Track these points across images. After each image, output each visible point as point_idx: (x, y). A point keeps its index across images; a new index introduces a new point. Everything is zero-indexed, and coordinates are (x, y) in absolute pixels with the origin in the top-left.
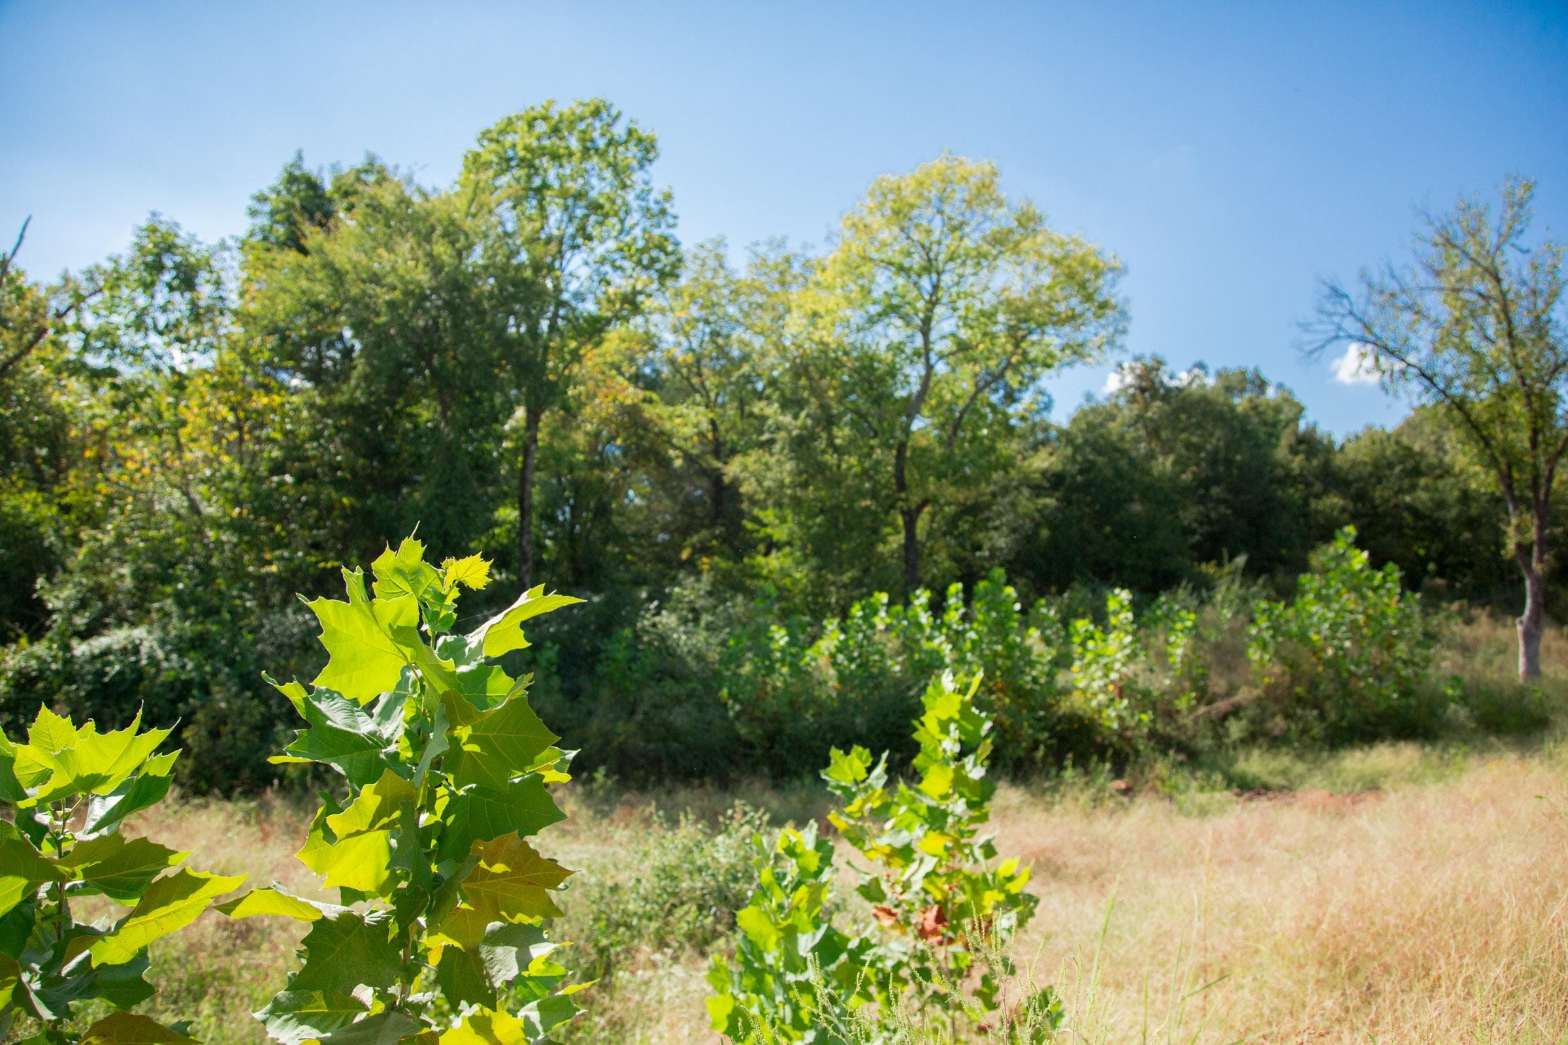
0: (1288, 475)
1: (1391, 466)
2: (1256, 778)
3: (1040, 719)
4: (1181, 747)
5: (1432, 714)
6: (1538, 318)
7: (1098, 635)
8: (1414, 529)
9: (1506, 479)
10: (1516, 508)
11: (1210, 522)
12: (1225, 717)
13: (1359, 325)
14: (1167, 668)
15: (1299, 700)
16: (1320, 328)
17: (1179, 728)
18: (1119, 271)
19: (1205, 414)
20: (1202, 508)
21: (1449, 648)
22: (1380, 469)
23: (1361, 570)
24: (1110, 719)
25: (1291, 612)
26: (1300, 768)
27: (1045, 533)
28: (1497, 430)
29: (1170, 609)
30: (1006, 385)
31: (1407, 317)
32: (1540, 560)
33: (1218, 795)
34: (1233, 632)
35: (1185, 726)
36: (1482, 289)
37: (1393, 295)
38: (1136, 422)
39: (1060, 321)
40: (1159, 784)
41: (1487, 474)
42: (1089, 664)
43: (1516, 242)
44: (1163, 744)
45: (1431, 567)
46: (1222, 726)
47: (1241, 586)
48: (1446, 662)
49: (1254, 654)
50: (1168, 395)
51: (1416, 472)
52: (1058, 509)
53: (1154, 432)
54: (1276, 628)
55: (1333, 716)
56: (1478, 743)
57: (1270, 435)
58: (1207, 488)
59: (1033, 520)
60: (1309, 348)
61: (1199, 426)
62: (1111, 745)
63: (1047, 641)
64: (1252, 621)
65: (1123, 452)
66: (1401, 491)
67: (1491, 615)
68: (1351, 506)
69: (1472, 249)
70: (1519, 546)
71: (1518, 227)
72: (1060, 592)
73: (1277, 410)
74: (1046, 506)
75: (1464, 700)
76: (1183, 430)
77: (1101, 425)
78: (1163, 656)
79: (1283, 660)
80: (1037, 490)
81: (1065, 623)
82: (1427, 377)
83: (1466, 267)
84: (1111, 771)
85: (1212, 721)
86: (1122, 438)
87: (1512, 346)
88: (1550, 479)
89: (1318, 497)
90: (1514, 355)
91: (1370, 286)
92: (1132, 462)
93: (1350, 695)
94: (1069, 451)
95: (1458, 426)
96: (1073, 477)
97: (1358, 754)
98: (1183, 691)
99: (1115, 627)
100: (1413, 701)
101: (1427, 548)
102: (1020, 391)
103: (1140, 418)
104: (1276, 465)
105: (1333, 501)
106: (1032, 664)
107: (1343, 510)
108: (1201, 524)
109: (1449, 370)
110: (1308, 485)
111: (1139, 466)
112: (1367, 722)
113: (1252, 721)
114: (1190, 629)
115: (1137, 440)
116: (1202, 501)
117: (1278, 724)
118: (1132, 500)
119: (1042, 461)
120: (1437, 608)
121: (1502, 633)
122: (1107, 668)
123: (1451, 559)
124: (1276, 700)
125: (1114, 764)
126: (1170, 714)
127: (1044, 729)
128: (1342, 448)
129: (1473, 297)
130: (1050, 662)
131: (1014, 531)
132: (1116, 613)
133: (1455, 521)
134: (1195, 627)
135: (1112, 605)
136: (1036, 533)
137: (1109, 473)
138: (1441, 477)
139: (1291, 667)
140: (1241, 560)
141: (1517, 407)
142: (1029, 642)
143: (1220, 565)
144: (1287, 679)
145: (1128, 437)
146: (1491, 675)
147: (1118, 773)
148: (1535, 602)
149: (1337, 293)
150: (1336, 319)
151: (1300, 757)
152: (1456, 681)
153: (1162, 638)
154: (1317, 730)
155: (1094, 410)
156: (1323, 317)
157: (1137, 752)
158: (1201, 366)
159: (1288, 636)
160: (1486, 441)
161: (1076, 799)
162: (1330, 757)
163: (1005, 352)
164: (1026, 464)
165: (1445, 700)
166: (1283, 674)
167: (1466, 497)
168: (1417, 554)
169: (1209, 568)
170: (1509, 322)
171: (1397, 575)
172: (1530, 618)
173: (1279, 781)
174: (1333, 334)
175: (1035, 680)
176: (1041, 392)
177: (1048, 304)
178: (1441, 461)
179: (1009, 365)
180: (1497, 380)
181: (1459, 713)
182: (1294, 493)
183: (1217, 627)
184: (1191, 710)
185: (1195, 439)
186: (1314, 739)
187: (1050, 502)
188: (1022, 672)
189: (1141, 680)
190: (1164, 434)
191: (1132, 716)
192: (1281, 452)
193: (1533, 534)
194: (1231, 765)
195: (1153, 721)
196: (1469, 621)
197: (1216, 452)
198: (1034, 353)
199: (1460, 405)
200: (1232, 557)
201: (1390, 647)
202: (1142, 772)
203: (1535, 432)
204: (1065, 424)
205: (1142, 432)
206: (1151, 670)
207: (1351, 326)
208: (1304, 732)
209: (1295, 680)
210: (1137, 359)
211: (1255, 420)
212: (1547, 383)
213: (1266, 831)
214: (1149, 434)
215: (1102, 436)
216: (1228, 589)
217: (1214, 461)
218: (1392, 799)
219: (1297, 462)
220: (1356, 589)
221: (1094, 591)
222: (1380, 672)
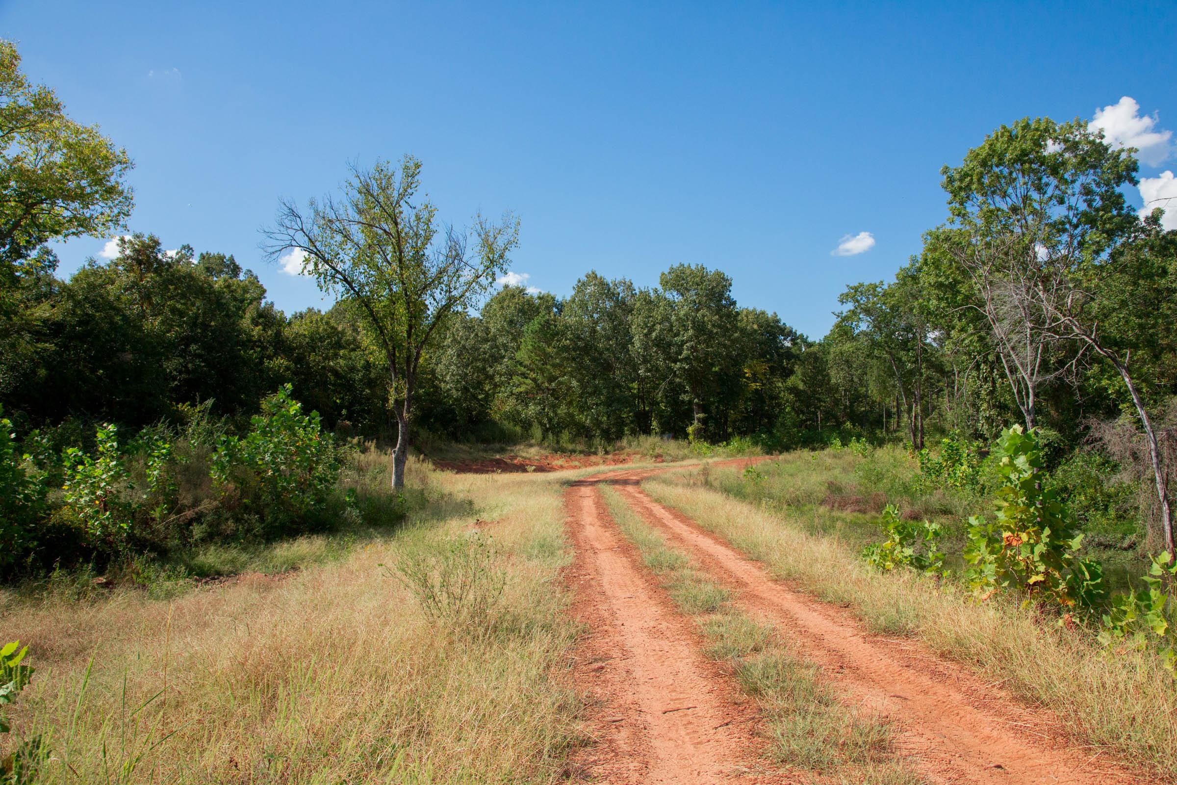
0: (250, 341)
1: (321, 339)
2: (211, 567)
3: (30, 531)
4: (154, 547)
5: (336, 515)
6: (417, 252)
7: (87, 460)
8: (333, 385)
9: (391, 356)
10: (396, 377)
11: (188, 372)
12: (190, 523)
13: (306, 239)
14: (145, 485)
15: (247, 508)
16: (279, 236)
17: (152, 533)
18: (126, 164)
19: (189, 287)
20: (182, 361)
21: (350, 469)
22: (314, 342)
23: (295, 415)
24: (95, 529)
25: (243, 443)
26: (244, 557)
27: (42, 372)
28: (388, 323)
29: (150, 438)
30: (13, 241)
31: (339, 238)
32: (408, 412)
33: (181, 582)
34: (199, 457)
35: (158, 530)
36: (386, 227)
37: (330, 221)
38: (133, 287)
39: (69, 196)
40: (134, 576)
41: (380, 352)
42: (79, 484)
43: (408, 200)
44: (139, 545)
45: (344, 412)
46: (187, 529)
47: (208, 422)
48: (348, 478)
49: (214, 474)
50: (161, 267)
51: (338, 345)
52: (56, 353)
53: (147, 297)
54: (232, 455)
55: (269, 519)
56: (363, 534)
57: (239, 308)
58: (187, 346)
59: (32, 360)
60: (271, 250)
61: (183, 296)
62: (95, 548)
63: (40, 465)
64: (215, 450)
65: (118, 311)
66: (327, 358)
67: (378, 447)
68: (293, 366)
69: (381, 199)
70: (396, 401)
71: (409, 191)
72: (55, 424)
73: (245, 290)
74: (45, 350)
75: (356, 505)
76: (170, 298)
77: (101, 286)
78: (142, 477)
79: (236, 479)
80: (38, 335)
81: (58, 448)
82: (347, 281)
83: (377, 210)
84: (93, 570)
85: (179, 526)
86: (118, 298)
87: (401, 269)
88: (417, 359)
89: (270, 358)
90: (402, 275)
91: (317, 213)
92: (125, 318)
93: (283, 503)
94: (70, 305)
95: (365, 318)
96: (74, 327)
97: (286, 545)
98: (157, 504)
99: (102, 454)
100: (324, 506)
101: (342, 399)
102: (26, 248)
103: (135, 284)
104: (240, 332)
105: (280, 362)
106: (25, 484)
107: (287, 368)
108: (180, 372)
109: (362, 279)
110: (264, 348)
111: (134, 324)
112: (293, 522)
113: (210, 525)
114: (165, 456)
115: (132, 302)
116: (183, 354)
117: (230, 526)
118: (124, 351)
119: (42, 311)
120: (345, 442)
121: (384, 459)
122: (94, 487)
123: (357, 407)
124: (230, 508)
125: (97, 563)
126: (147, 522)
127: (34, 539)
128: (290, 324)
129: (380, 232)
130: (41, 482)
131: (12, 368)
132: (103, 442)
133: (361, 380)
134: (170, 453)
135: (100, 436)
136: (34, 372)
137: (105, 326)
138: (354, 350)
139: (242, 484)
140: (209, 402)
141: (401, 310)
142: (23, 465)
143: (193, 405)
144: (239, 492)
145: (124, 298)
146: (373, 487)
147: (100, 571)
148: (403, 439)
149: (293, 213)
150: (291, 232)
151: (244, 549)
152: (352, 491)
153: (142, 462)
154: (258, 529)
155: (95, 273)
156: (282, 229)
157: (117, 553)
158: (188, 248)
159: (241, 461)
160: (382, 330)
161: (63, 593)
162: (267, 548)
163: (14, 214)
164: (28, 312)
165: (344, 505)
166: (236, 488)
167: (368, 366)
168: (335, 402)
169: (184, 407)
170: (401, 252)
171: (318, 419)
172: (399, 448)
173: (227, 568)
174: (288, 242)
175: (27, 498)
176: (48, 252)
177: (59, 181)
178: (355, 339)
179: (16, 225)
180: (391, 290)
181: (353, 514)
182: (253, 354)
183: (187, 454)
184: (163, 518)
185: (179, 306)
186: (255, 536)
187: (50, 346)
188: (15, 492)
189: (122, 495)
190: (155, 300)
191: (114, 524)
192: (246, 322)
193: (405, 394)
194: (193, 559)
195: (132, 528)
196: (364, 451)
197: (197, 316)
198: (43, 218)
199: (366, 303)
200: (202, 401)
201: (311, 469)
202: (121, 569)
203: (411, 327)
204: (68, 281)
205: (136, 296)
206: (132, 488)
207: (301, 238)
208: (248, 531)
209: (244, 493)
210: (137, 237)
211: (228, 296)
212: (420, 296)
213: (215, 605)
214: (142, 298)
215: (101, 296)
216: (198, 424)
217: (194, 324)
218: (305, 575)
219: (257, 331)
220: (291, 428)
221: (85, 423)
222: (303, 486)
